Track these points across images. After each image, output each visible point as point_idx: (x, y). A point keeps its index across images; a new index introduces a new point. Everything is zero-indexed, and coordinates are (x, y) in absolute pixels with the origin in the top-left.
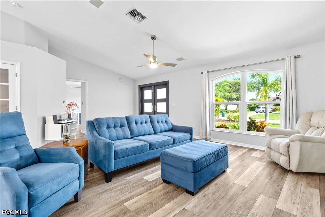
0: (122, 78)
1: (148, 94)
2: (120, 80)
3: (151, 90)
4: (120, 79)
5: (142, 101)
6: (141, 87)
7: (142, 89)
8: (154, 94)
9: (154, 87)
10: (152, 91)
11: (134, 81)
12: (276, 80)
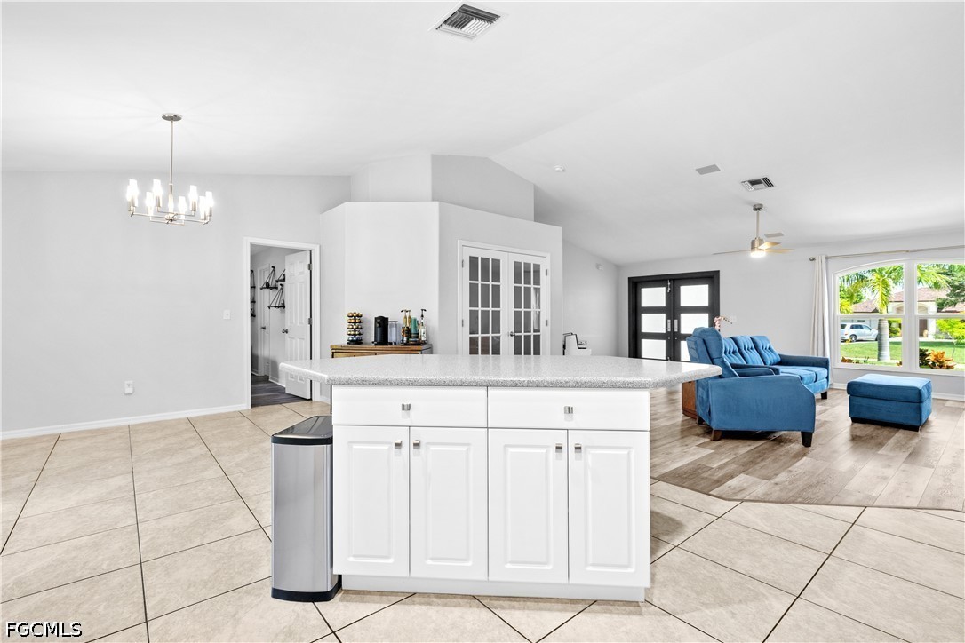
0: (601, 263)
1: (653, 296)
2: (598, 268)
3: (664, 288)
4: (597, 266)
5: (636, 310)
6: (634, 280)
7: (636, 285)
8: (673, 297)
9: (673, 282)
10: (667, 290)
11: (618, 268)
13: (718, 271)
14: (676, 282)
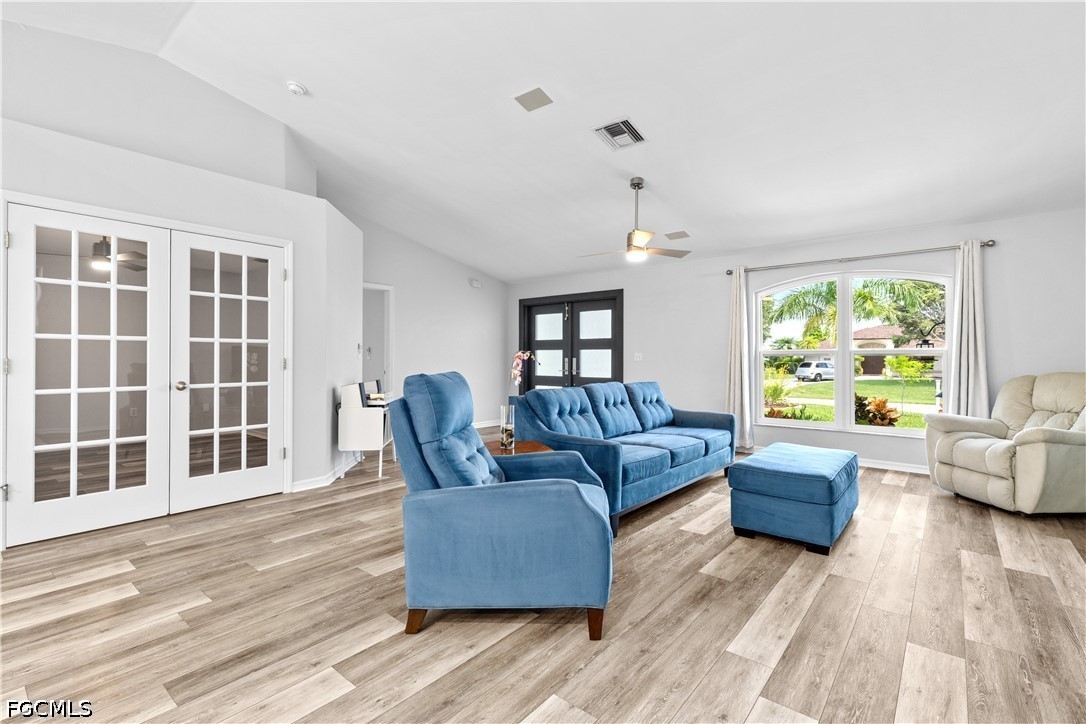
0: (478, 277)
1: (549, 326)
2: (471, 284)
3: (561, 315)
4: (471, 281)
5: (529, 342)
6: (527, 304)
7: (529, 310)
8: (571, 326)
9: (572, 306)
10: (564, 316)
11: (506, 286)
12: (864, 287)
13: (622, 290)
14: (575, 305)
